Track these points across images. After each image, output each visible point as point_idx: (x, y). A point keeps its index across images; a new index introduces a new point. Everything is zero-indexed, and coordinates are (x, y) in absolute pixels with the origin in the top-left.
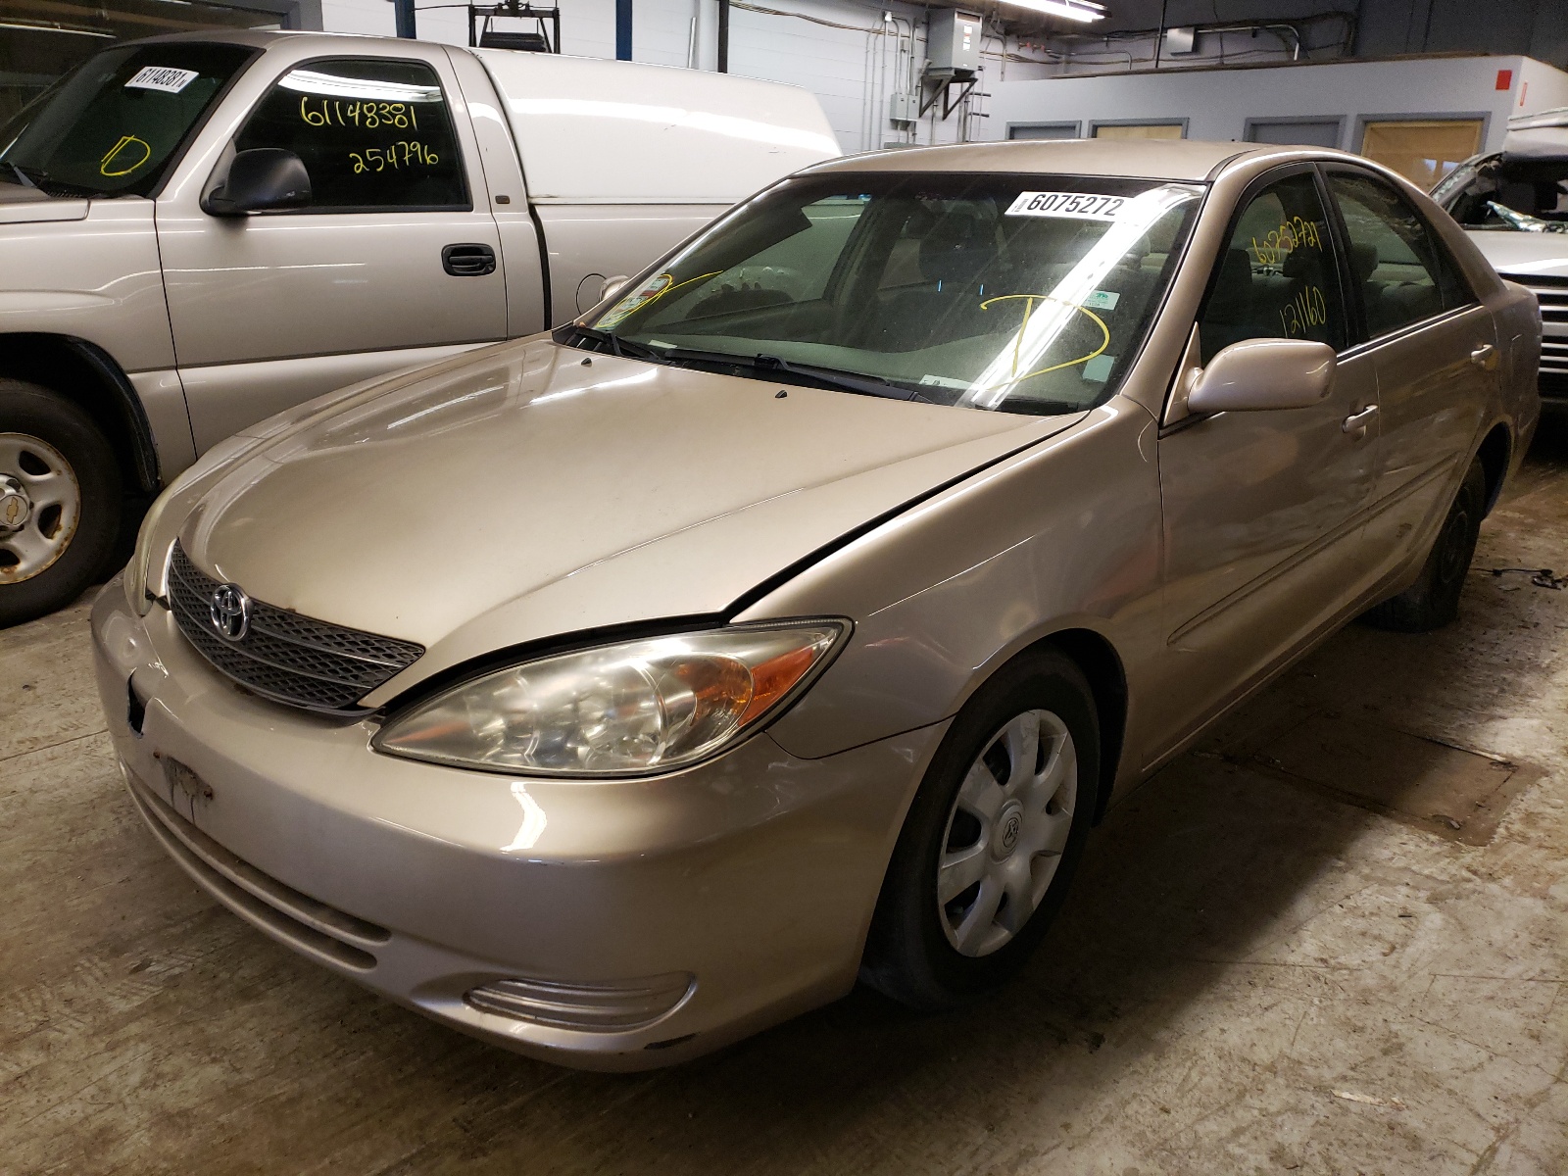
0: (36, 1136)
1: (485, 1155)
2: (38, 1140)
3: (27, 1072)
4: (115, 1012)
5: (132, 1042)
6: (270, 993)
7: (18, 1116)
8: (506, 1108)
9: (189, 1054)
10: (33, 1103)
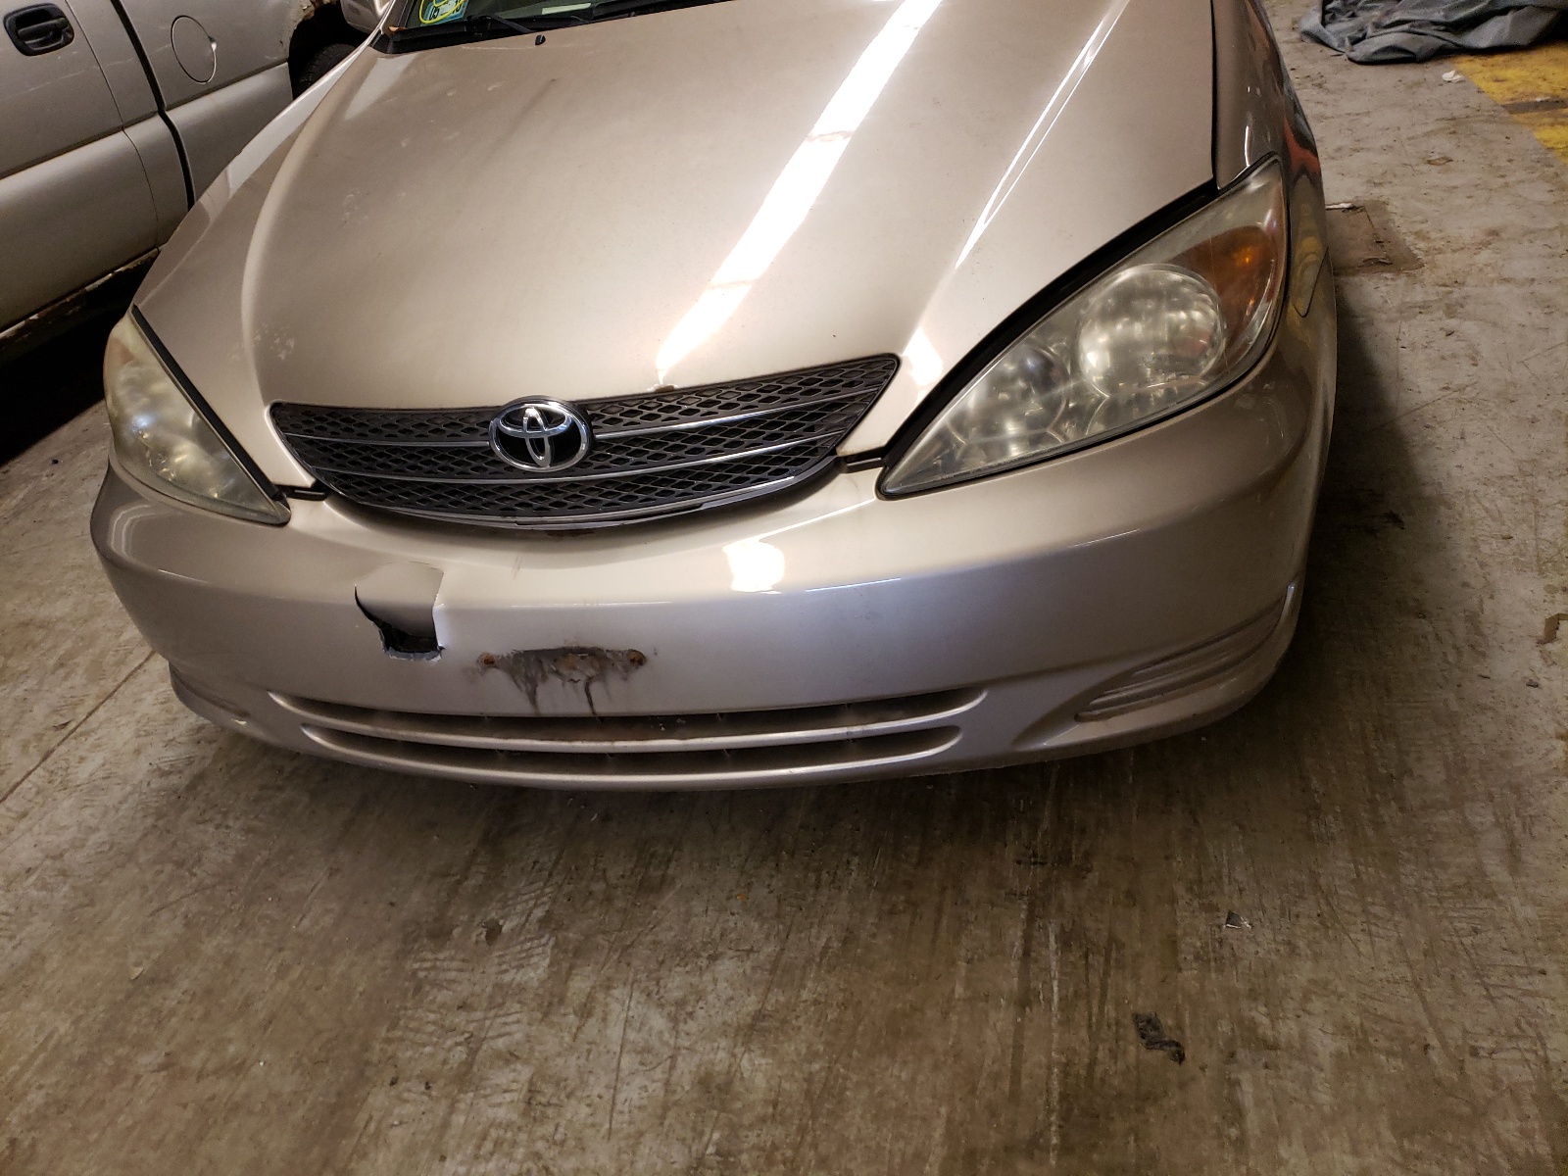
0: (641, 1134)
1: (1089, 871)
2: (649, 1136)
3: (530, 1091)
4: (536, 984)
5: (600, 996)
6: (670, 872)
7: (589, 1132)
8: (1045, 825)
9: (678, 969)
10: (584, 1111)
